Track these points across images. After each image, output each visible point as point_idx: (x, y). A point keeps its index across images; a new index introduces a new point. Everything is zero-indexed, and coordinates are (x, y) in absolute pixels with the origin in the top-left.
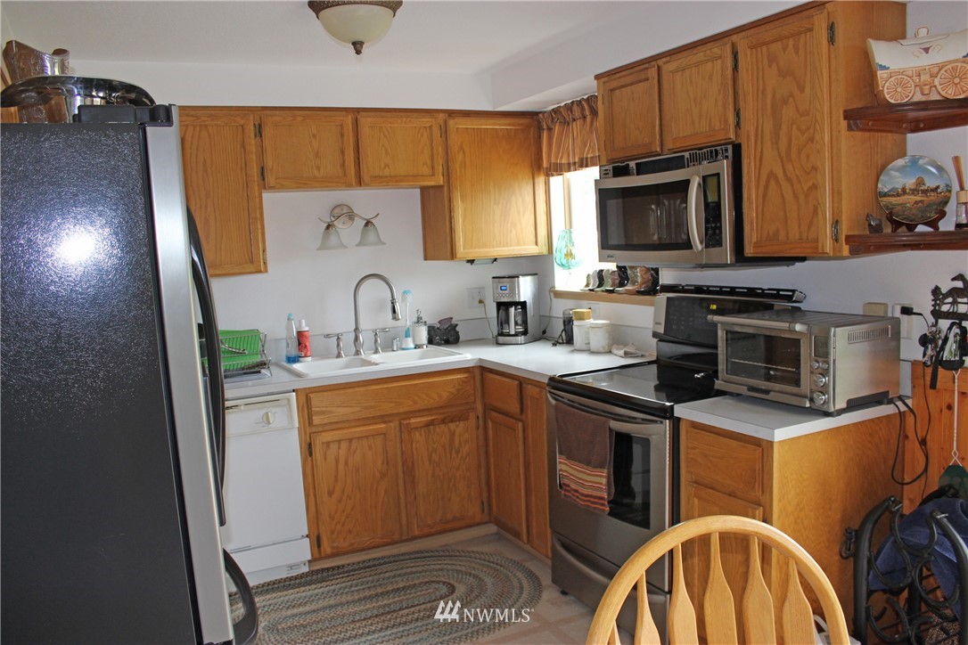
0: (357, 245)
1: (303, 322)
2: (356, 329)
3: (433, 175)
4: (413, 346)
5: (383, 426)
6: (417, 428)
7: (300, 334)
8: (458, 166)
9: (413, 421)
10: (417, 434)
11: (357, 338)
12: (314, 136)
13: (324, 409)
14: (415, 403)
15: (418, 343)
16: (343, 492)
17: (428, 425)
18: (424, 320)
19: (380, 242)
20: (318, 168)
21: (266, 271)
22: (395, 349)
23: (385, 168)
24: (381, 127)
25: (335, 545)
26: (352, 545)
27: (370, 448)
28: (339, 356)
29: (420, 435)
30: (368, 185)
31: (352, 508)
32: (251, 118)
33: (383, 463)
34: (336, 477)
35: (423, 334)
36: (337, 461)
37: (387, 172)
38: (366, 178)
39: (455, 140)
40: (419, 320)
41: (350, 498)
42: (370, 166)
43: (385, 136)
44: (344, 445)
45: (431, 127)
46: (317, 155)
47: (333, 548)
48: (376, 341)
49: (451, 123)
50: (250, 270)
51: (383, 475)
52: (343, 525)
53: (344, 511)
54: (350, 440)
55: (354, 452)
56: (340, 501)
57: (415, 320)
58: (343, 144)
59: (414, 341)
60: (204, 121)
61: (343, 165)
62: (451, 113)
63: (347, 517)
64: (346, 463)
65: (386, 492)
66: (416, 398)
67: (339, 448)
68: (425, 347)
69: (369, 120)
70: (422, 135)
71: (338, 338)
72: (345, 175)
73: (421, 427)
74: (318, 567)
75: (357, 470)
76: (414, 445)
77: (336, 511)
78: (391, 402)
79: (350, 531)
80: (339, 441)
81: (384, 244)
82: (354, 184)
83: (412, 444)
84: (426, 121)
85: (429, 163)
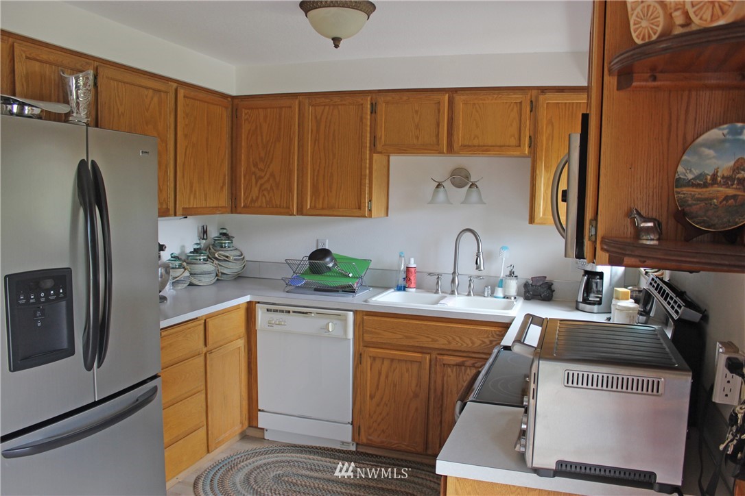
0: (462, 203)
1: (412, 260)
2: (454, 273)
3: (520, 146)
4: (502, 295)
5: (420, 355)
6: (449, 365)
7: (408, 269)
8: (544, 138)
9: (445, 357)
10: (449, 370)
11: (453, 281)
12: (417, 112)
13: (373, 330)
14: (450, 343)
15: (507, 294)
16: (382, 399)
17: (460, 365)
18: (516, 274)
19: (481, 202)
20: (417, 138)
21: (370, 216)
22: (486, 295)
23: (474, 139)
24: (474, 104)
25: (370, 438)
26: (382, 442)
27: (407, 371)
28: (437, 292)
29: (452, 371)
30: (457, 153)
31: (388, 414)
32: (369, 98)
33: (417, 386)
34: (378, 386)
35: (513, 286)
36: (380, 373)
37: (476, 142)
38: (456, 147)
39: (543, 115)
40: (511, 274)
41: (387, 405)
42: (460, 136)
43: (477, 111)
44: (387, 363)
45: (521, 103)
46: (417, 127)
47: (368, 439)
48: (470, 285)
49: (541, 97)
50: (357, 215)
51: (416, 396)
52: (379, 425)
53: (381, 414)
54: (392, 360)
55: (394, 370)
56: (378, 405)
57: (508, 273)
58: (439, 118)
59: (504, 292)
60: (336, 102)
61: (437, 135)
62: (543, 90)
63: (383, 419)
64: (387, 377)
65: (417, 409)
66: (450, 338)
67: (383, 363)
68: (513, 298)
69: (463, 97)
70: (512, 110)
71: (438, 278)
72: (438, 144)
73: (454, 365)
74: (362, 450)
75: (395, 386)
76: (445, 378)
77: (375, 412)
78: (428, 337)
79: (383, 431)
80: (383, 359)
81: (485, 204)
82: (445, 151)
83: (443, 377)
84: (517, 97)
85: (517, 136)
